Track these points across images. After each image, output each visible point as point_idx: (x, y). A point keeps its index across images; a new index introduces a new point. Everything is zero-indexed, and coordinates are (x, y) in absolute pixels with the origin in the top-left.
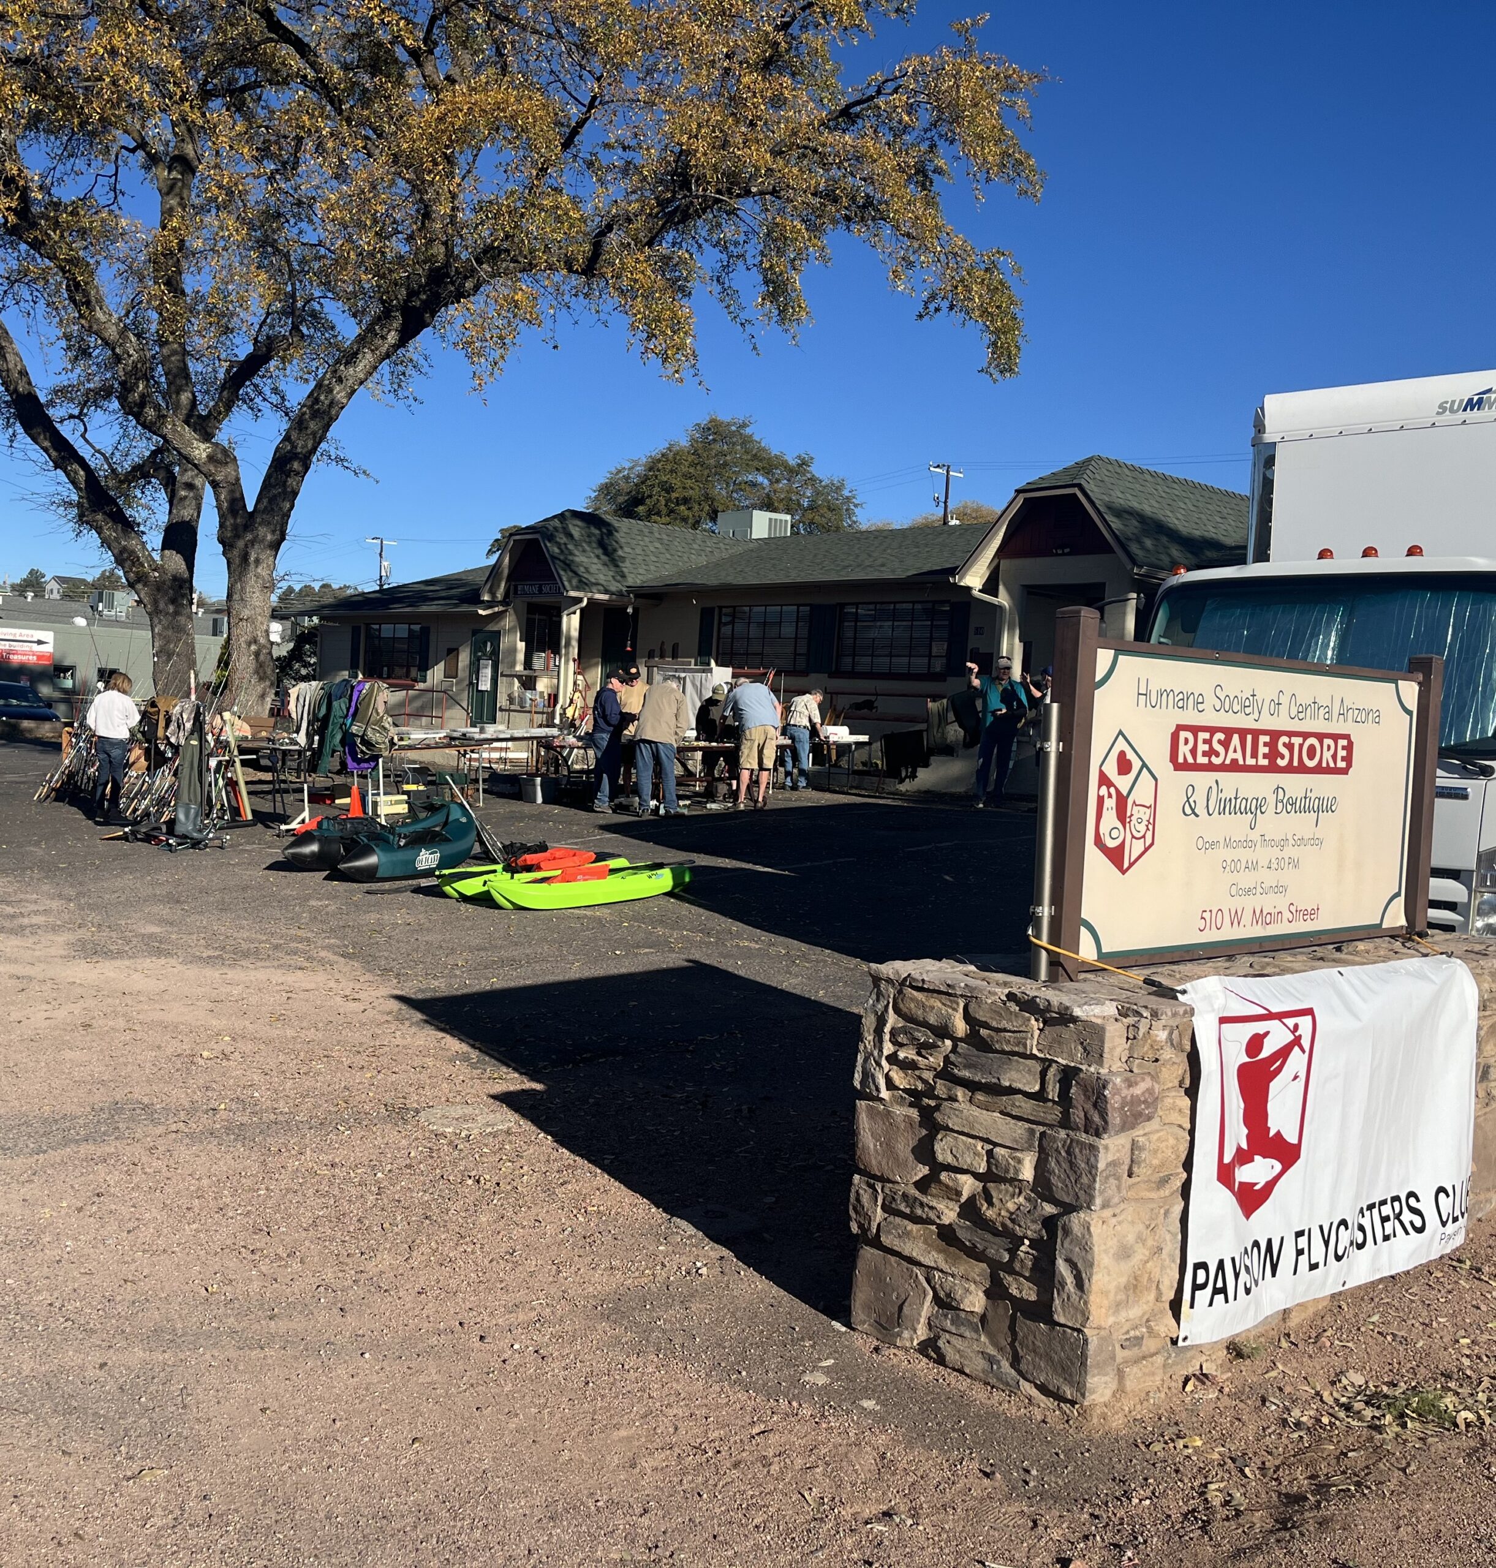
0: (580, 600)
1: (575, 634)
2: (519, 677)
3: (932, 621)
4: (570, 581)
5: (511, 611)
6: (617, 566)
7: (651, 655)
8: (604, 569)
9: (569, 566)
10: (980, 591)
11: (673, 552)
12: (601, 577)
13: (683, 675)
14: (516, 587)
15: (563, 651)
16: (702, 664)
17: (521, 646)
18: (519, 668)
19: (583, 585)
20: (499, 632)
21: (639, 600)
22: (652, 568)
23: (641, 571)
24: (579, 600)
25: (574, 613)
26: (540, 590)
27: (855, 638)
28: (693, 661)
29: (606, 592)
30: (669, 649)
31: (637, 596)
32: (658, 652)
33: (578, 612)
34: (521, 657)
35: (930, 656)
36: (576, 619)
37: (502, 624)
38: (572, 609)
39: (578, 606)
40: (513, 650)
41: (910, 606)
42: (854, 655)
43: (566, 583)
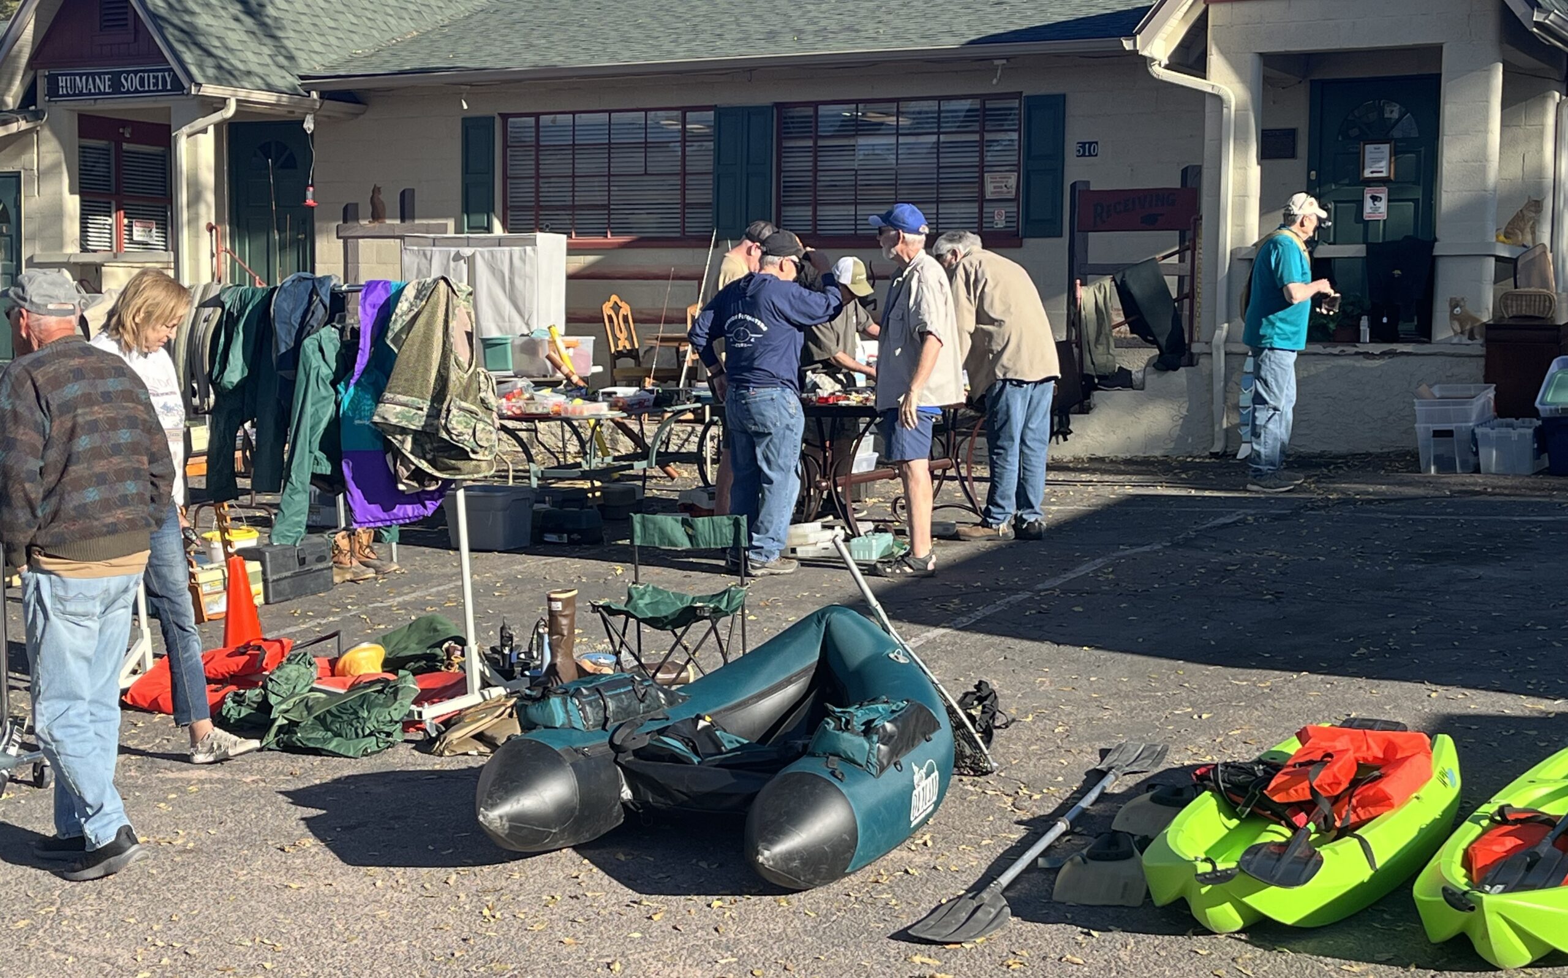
0: (222, 103)
1: (208, 177)
2: (71, 266)
3: (982, 132)
4: (201, 67)
5: (46, 133)
6: (273, 37)
7: (349, 214)
8: (253, 45)
9: (191, 36)
10: (1167, 67)
11: (358, 11)
12: (250, 56)
13: (467, 251)
14: (53, 81)
15: (185, 216)
16: (472, 228)
17: (73, 203)
18: (72, 249)
19: (226, 74)
20: (17, 176)
21: (328, 103)
22: (333, 41)
23: (317, 47)
24: (220, 103)
25: (204, 131)
26: (116, 87)
27: (815, 170)
28: (451, 224)
29: (270, 88)
30: (391, 200)
31: (323, 95)
32: (366, 208)
33: (211, 129)
34: (73, 228)
35: (982, 200)
36: (207, 144)
37: (25, 158)
38: (200, 123)
39: (217, 117)
40: (57, 214)
41: (933, 105)
42: (815, 204)
43: (194, 70)
